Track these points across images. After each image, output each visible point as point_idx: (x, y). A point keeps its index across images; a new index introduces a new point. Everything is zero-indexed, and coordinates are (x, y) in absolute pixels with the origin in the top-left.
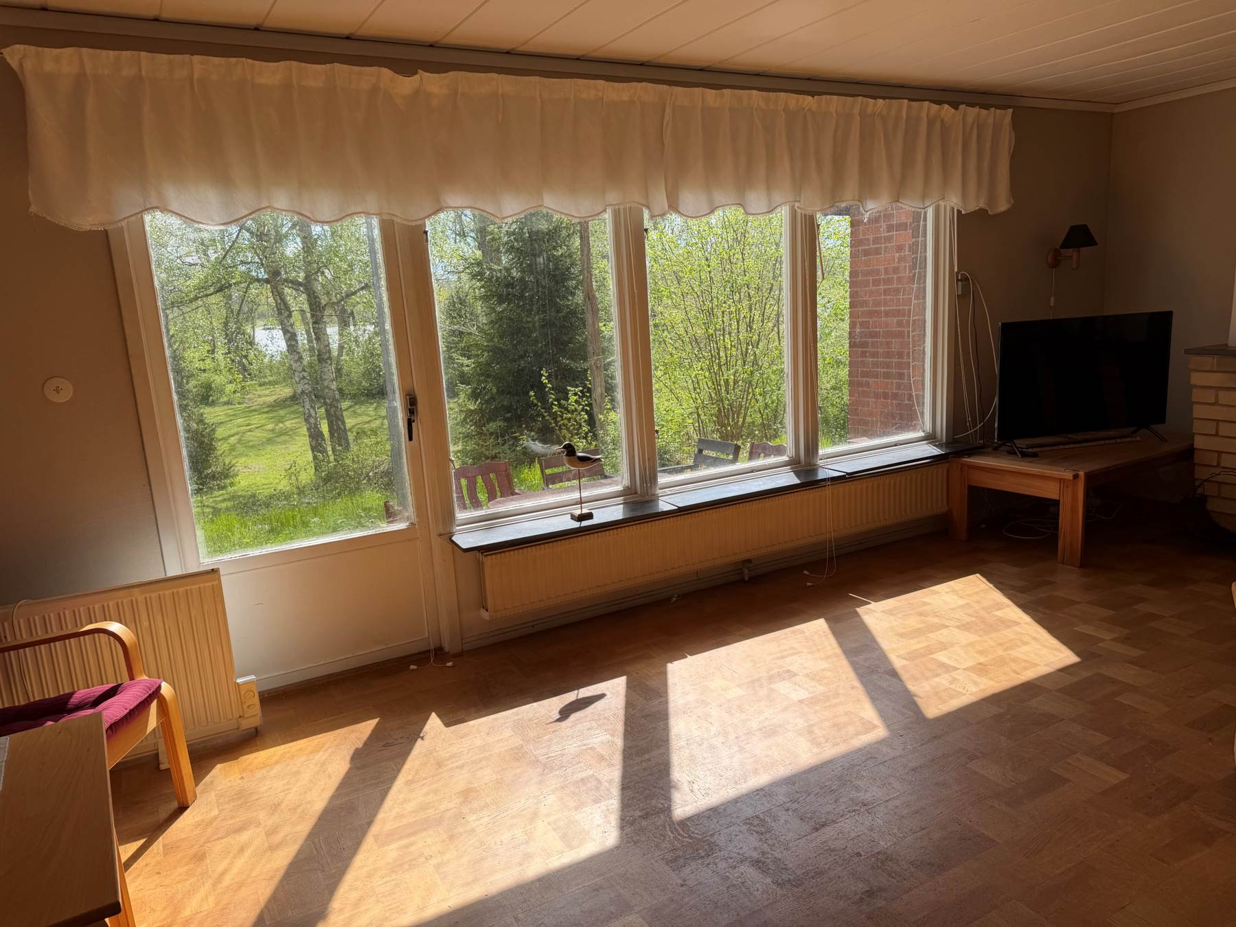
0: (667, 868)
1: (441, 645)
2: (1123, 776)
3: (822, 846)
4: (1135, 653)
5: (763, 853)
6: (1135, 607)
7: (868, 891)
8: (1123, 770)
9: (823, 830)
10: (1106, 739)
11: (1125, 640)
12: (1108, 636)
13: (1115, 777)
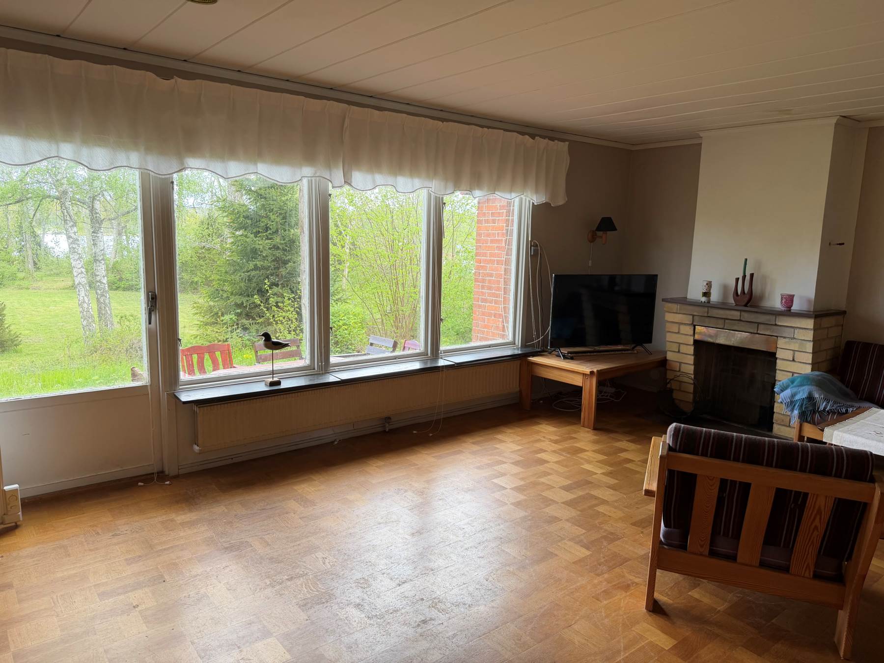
0: (299, 609)
1: (163, 469)
2: (588, 553)
3: (401, 595)
4: (613, 481)
5: (363, 600)
6: (619, 455)
7: (424, 620)
8: (588, 549)
9: (404, 585)
10: (584, 531)
11: (609, 474)
12: (599, 471)
13: (584, 553)
